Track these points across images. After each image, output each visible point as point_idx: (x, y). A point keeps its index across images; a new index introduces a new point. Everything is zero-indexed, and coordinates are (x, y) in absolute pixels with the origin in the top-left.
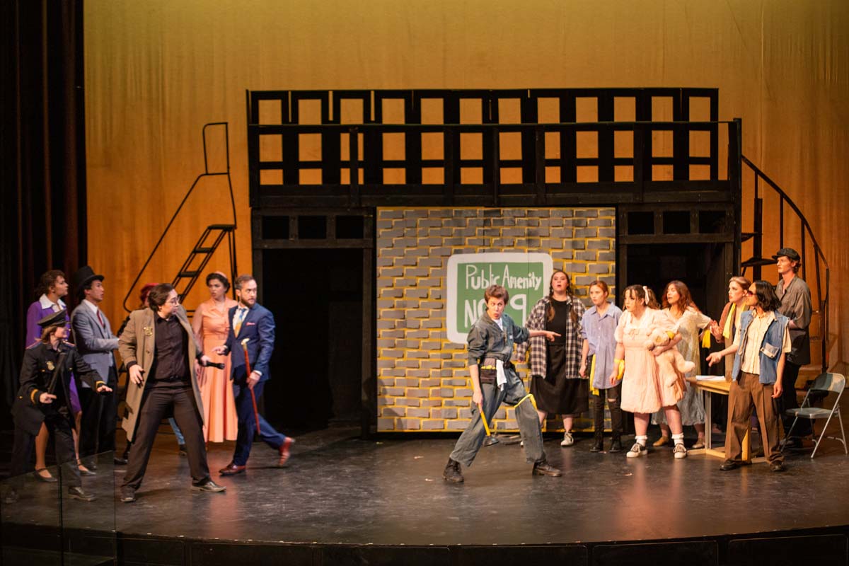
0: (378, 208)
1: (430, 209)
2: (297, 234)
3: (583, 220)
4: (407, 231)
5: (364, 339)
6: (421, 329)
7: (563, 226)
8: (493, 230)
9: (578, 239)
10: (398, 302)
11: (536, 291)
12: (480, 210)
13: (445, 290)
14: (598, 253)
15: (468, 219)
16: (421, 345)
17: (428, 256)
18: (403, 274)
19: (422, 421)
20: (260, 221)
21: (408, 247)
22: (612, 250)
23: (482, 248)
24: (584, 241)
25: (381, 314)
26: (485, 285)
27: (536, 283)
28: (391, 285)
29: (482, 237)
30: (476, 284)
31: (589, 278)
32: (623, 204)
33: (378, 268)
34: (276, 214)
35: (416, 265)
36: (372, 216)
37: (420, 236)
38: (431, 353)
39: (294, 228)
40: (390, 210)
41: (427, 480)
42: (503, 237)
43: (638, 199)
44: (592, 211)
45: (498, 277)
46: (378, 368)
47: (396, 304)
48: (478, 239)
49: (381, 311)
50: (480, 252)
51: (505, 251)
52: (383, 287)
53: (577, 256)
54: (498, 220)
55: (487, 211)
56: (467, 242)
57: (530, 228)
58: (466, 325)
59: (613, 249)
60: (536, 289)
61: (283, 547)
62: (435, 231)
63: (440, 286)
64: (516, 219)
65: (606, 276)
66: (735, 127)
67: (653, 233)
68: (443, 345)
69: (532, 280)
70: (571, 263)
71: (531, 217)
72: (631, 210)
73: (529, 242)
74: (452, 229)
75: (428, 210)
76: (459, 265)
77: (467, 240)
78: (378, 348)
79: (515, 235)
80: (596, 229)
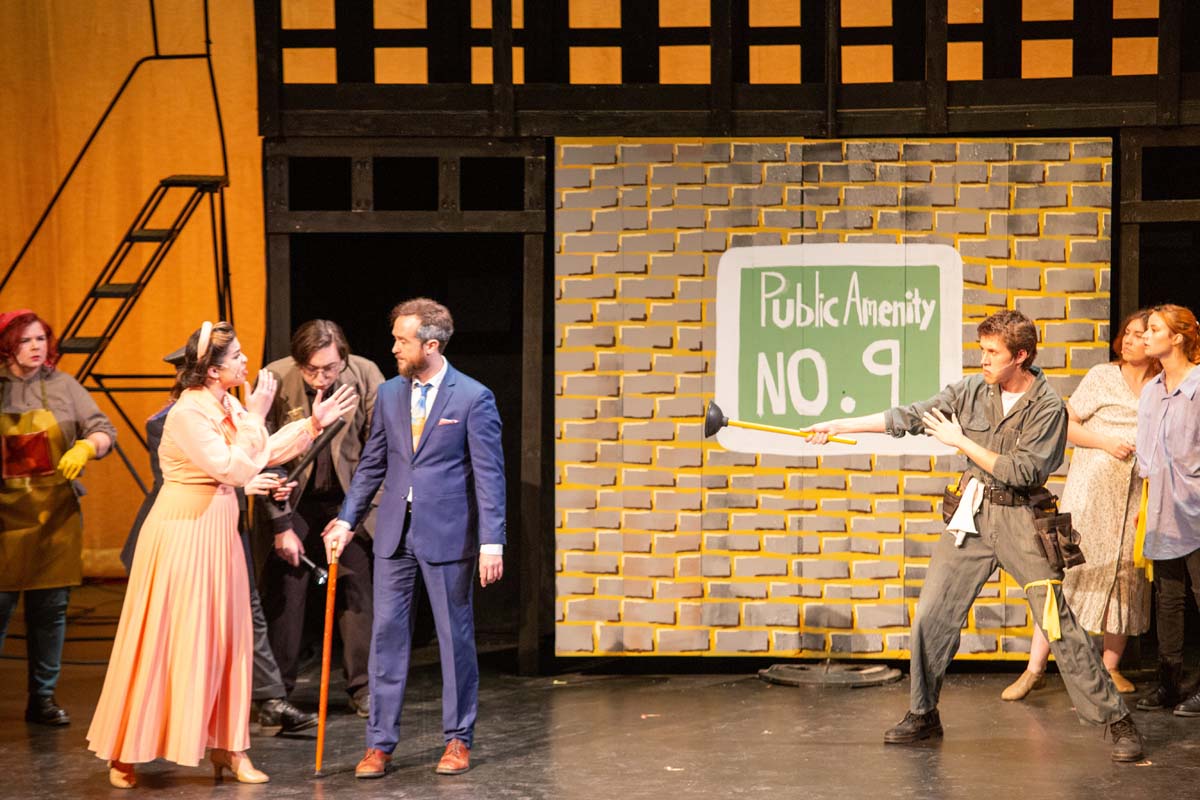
1: (678, 143)
2: (370, 197)
3: (1034, 166)
4: (625, 193)
6: (655, 419)
7: (987, 183)
8: (823, 191)
9: (1022, 212)
10: (601, 355)
11: (924, 331)
12: (794, 143)
13: (713, 329)
14: (1071, 243)
15: (766, 165)
16: (657, 456)
17: (673, 251)
18: (615, 292)
19: (659, 630)
20: (285, 168)
21: (627, 229)
22: (1104, 237)
23: (798, 233)
24: (1037, 216)
25: (565, 386)
26: (803, 319)
27: (922, 313)
28: (588, 318)
29: (798, 208)
30: (783, 316)
31: (1048, 303)
32: (1134, 129)
33: (557, 278)
34: (321, 151)
35: (646, 272)
36: (544, 158)
37: (656, 206)
38: (679, 476)
39: (363, 185)
40: (584, 144)
41: (669, 768)
42: (848, 208)
43: (1167, 115)
44: (1058, 144)
45: (835, 300)
46: (558, 509)
47: (598, 363)
48: (789, 211)
49: (565, 377)
50: (793, 241)
51: (852, 240)
52: (569, 323)
53: (1020, 251)
54: (836, 166)
55: (812, 148)
56: (763, 222)
57: (910, 185)
58: (760, 411)
59: (1105, 233)
60: (924, 327)
62: (691, 191)
63: (701, 321)
64: (878, 164)
65: (1088, 297)
68: (707, 457)
69: (913, 306)
70: (1006, 267)
71: (912, 160)
72: (1151, 141)
73: (907, 219)
74: (727, 190)
75: (671, 147)
76: (744, 271)
77: (763, 215)
78: (558, 463)
79: (874, 202)
80: (1066, 187)
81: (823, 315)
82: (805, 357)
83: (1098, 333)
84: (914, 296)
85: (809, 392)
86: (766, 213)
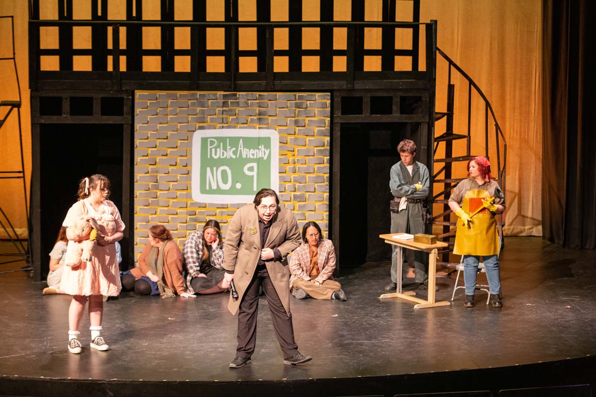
0: (136, 91)
1: (179, 93)
2: (69, 111)
3: (302, 103)
4: (160, 110)
5: (124, 198)
6: (170, 191)
7: (287, 108)
8: (230, 110)
9: (300, 118)
10: (152, 168)
11: (265, 161)
12: (220, 93)
13: (191, 159)
14: (316, 129)
15: (210, 101)
16: (171, 203)
17: (177, 131)
18: (156, 145)
20: (38, 100)
21: (160, 123)
22: (327, 127)
23: (221, 125)
24: (305, 120)
25: (138, 179)
26: (223, 155)
27: (265, 153)
28: (147, 155)
29: (221, 116)
30: (216, 155)
31: (308, 150)
32: (339, 90)
33: (135, 140)
34: (51, 95)
35: (167, 138)
36: (131, 97)
37: (170, 115)
38: (179, 211)
39: (66, 106)
40: (146, 93)
41: (169, 318)
42: (239, 116)
43: (350, 86)
44: (312, 95)
45: (234, 149)
46: (135, 223)
47: (150, 171)
48: (218, 118)
49: (138, 176)
50: (219, 128)
51: (240, 128)
52: (140, 157)
53: (299, 132)
54: (235, 102)
55: (226, 95)
56: (209, 121)
57: (260, 109)
58: (208, 188)
59: (328, 126)
60: (265, 159)
61: (43, 381)
62: (183, 110)
63: (186, 156)
64: (250, 101)
65: (322, 148)
66: (431, 28)
67: (362, 114)
68: (189, 204)
69: (262, 151)
70: (294, 138)
71: (261, 100)
72: (344, 94)
73: (259, 120)
74: (196, 109)
75: (177, 93)
76: (202, 138)
77: (209, 119)
78: (135, 206)
79: (248, 114)
80: (314, 110)
81: (230, 154)
82: (224, 169)
83: (325, 161)
84: (262, 147)
85: (225, 181)
86: (210, 118)
